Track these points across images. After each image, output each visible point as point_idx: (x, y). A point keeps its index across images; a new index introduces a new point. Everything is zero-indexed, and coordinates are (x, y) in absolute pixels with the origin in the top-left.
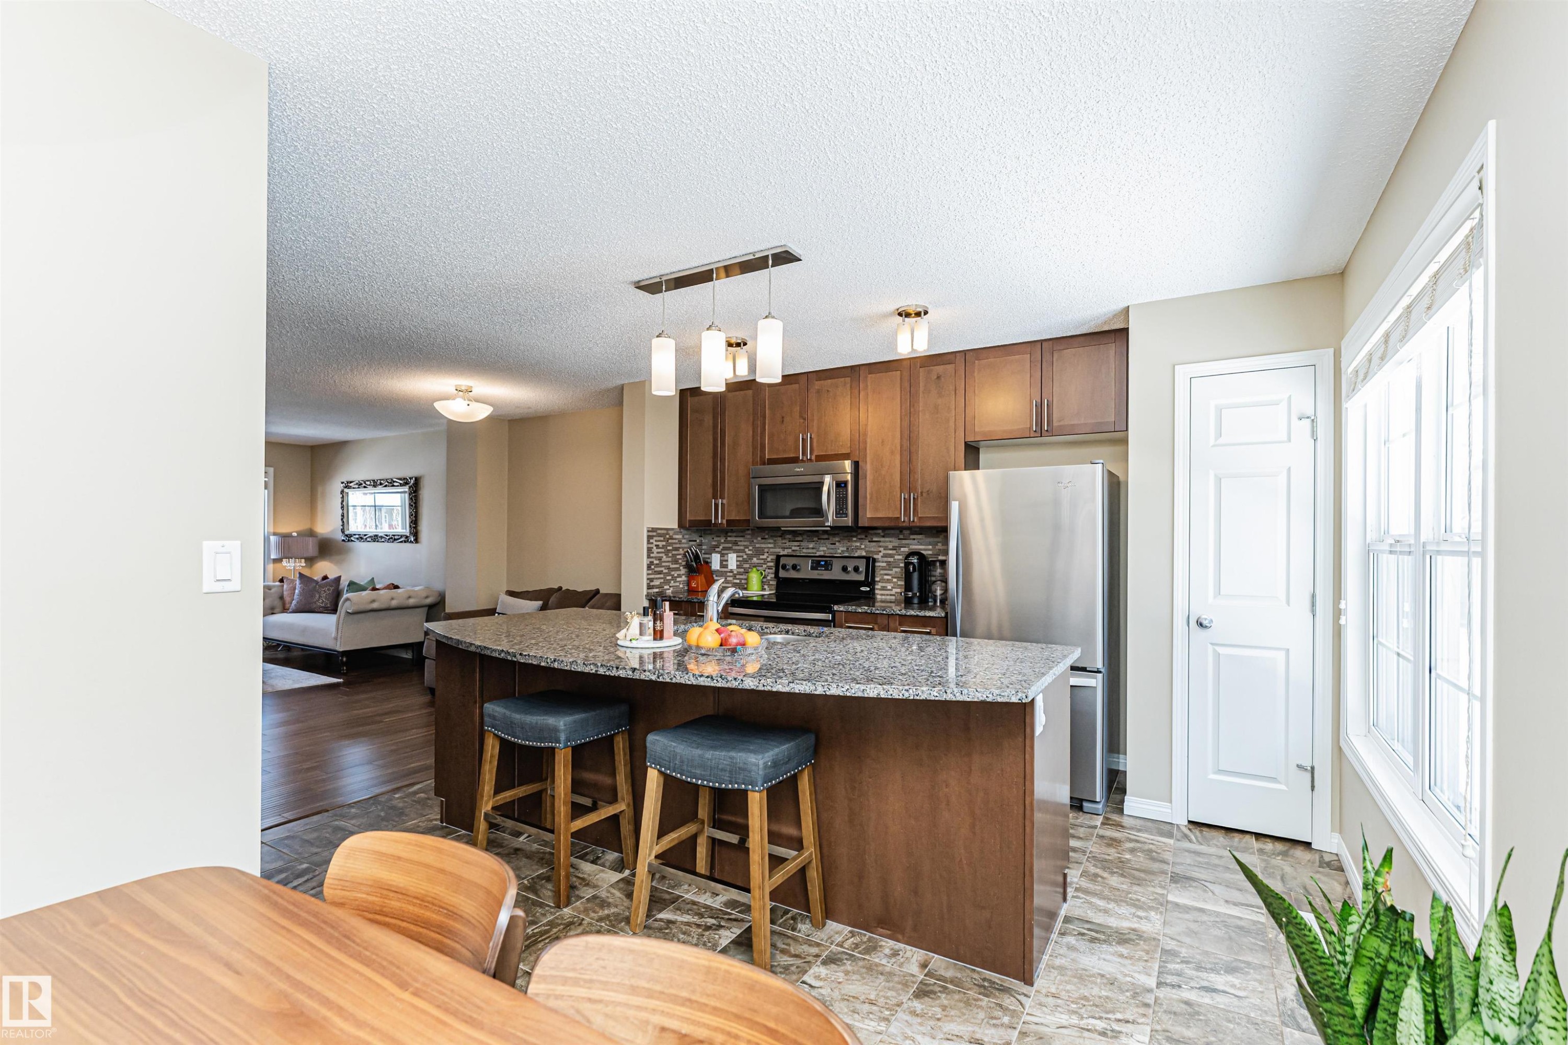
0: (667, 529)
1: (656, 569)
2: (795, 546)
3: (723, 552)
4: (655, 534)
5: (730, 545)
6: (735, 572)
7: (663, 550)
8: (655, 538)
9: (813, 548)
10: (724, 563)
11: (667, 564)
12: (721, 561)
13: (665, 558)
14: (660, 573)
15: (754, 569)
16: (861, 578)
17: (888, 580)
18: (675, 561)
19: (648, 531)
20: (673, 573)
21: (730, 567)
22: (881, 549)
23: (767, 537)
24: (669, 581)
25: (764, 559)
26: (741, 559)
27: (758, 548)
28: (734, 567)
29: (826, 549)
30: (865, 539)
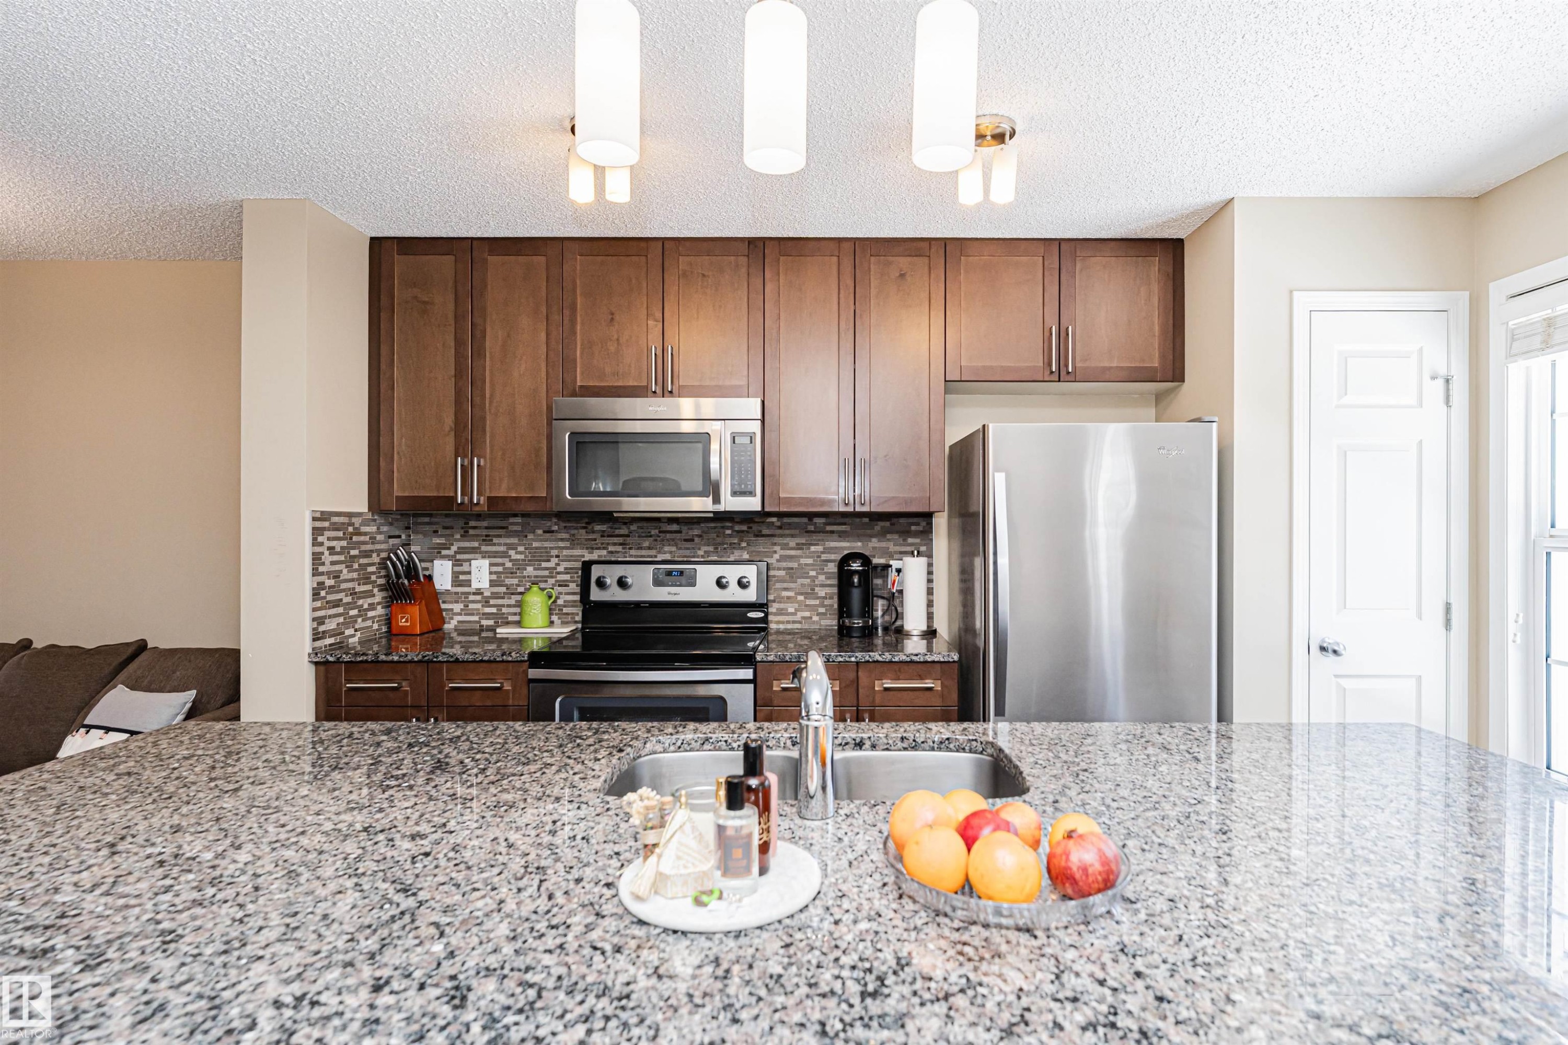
0: (350, 515)
1: (330, 598)
2: (615, 544)
3: (458, 557)
4: (326, 524)
5: (476, 544)
6: (487, 594)
7: (342, 558)
8: (328, 534)
9: (649, 548)
10: (462, 577)
11: (350, 585)
12: (455, 575)
13: (345, 575)
14: (337, 603)
15: (535, 588)
16: (750, 595)
17: (788, 598)
18: (366, 579)
19: (314, 519)
20: (360, 602)
21: (475, 585)
22: (777, 548)
23: (555, 528)
24: (354, 620)
25: (546, 569)
26: (500, 569)
27: (537, 548)
28: (486, 584)
29: (674, 549)
30: (743, 532)
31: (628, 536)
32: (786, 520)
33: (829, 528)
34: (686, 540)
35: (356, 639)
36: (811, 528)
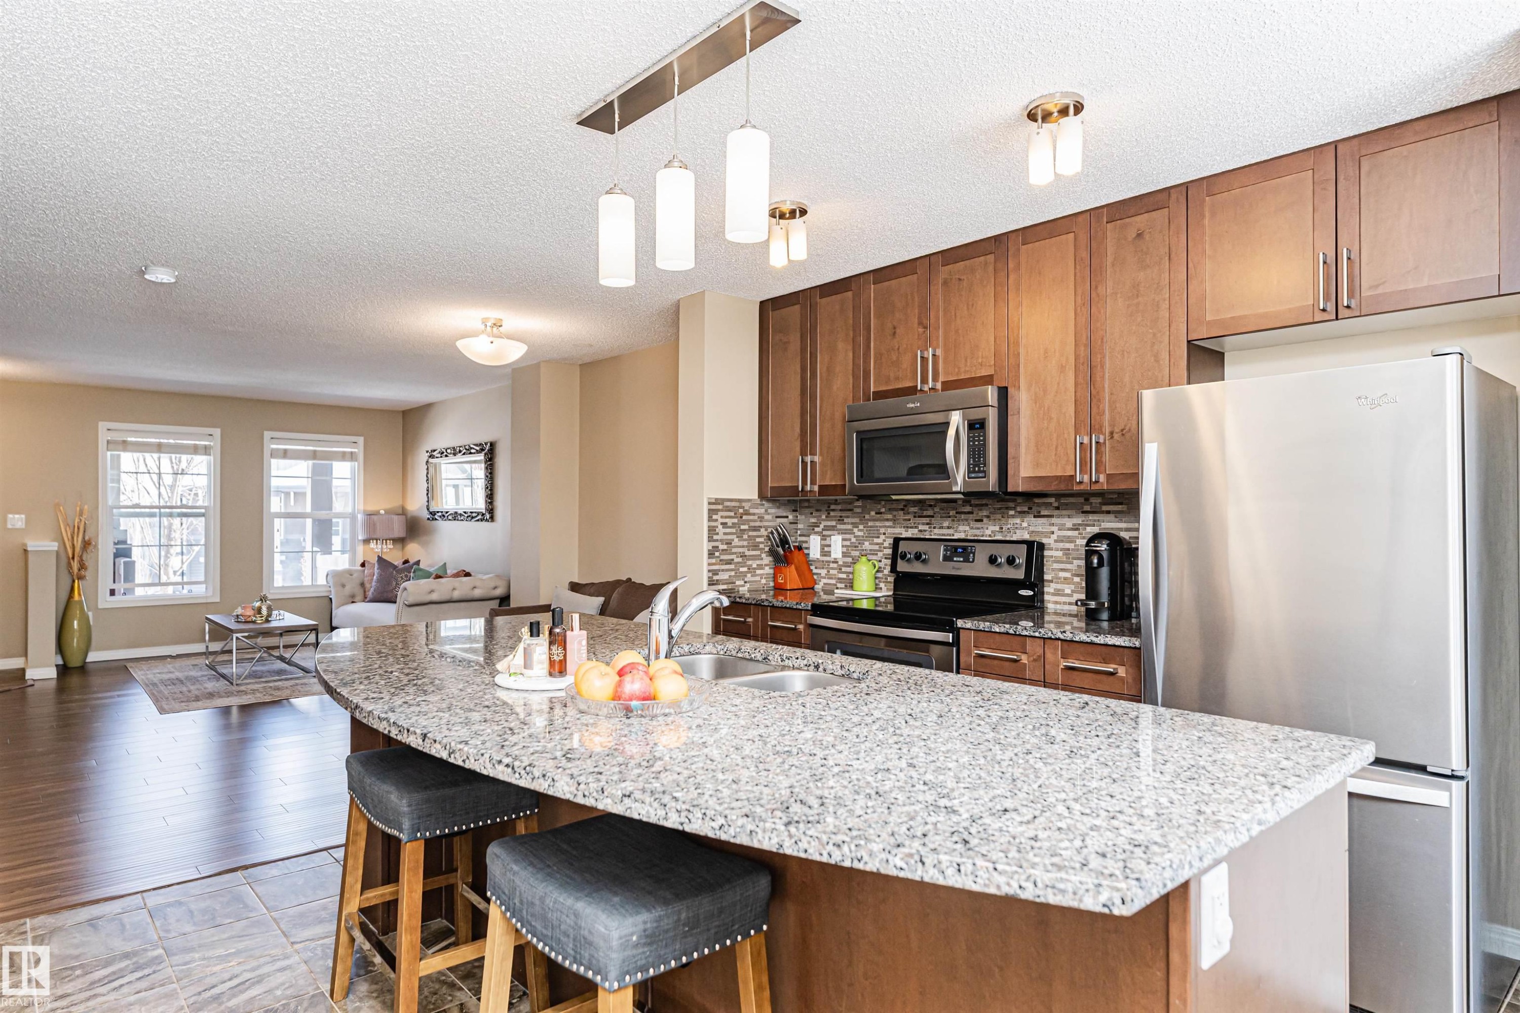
0: (740, 501)
1: (723, 557)
2: (923, 524)
3: (825, 533)
4: (720, 507)
5: (834, 523)
6: (841, 563)
7: (734, 530)
8: (721, 514)
9: (948, 528)
10: (826, 549)
11: (741, 550)
12: (823, 547)
13: (736, 542)
14: (730, 562)
15: (864, 559)
16: (1020, 574)
17: (1065, 579)
18: (755, 547)
19: (710, 503)
20: (749, 563)
21: (833, 556)
22: (1055, 529)
23: (883, 510)
24: (744, 575)
25: (877, 544)
26: (848, 543)
27: (871, 527)
28: (839, 555)
29: (967, 528)
30: (1024, 512)
31: (933, 517)
32: (1063, 501)
33: (1105, 508)
34: (977, 521)
35: (746, 588)
36: (1087, 508)
